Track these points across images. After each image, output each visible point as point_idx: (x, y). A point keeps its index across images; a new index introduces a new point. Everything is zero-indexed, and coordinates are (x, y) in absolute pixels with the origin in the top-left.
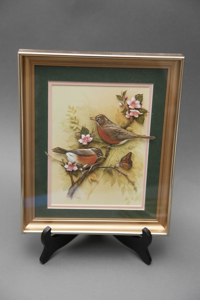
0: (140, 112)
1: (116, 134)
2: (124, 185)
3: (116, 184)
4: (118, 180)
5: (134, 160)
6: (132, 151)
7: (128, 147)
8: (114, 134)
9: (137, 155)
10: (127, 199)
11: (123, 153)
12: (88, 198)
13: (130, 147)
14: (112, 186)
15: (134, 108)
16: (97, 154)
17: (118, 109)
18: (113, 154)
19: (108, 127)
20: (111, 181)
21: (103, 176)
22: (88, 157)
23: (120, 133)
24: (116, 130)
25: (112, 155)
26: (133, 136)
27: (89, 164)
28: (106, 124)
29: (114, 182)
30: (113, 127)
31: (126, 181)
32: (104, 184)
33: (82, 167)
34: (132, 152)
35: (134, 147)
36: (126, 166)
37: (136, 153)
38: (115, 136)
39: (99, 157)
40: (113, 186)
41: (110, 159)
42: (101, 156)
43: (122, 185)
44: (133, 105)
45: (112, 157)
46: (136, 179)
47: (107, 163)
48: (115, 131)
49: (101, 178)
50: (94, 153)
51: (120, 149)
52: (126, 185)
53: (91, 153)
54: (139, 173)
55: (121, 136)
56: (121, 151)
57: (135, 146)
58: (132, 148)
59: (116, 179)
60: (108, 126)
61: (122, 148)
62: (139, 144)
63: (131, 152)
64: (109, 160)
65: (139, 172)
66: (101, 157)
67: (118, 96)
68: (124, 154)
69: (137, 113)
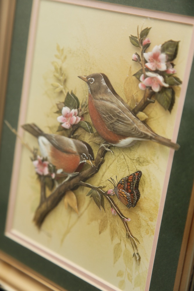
0: (165, 82)
1: (112, 119)
2: (119, 241)
3: (107, 232)
4: (110, 225)
5: (143, 191)
6: (142, 169)
7: (136, 156)
8: (110, 117)
9: (150, 180)
10: (120, 274)
11: (126, 168)
12: (62, 241)
13: (141, 160)
14: (100, 233)
15: (154, 69)
16: (81, 154)
17: (131, 67)
18: (111, 164)
19: (102, 99)
20: (99, 221)
21: (88, 205)
22: (65, 155)
23: (120, 119)
24: (115, 109)
25: (108, 165)
26: (142, 133)
27: (65, 170)
28: (100, 94)
29: (105, 227)
30: (112, 102)
31: (124, 233)
32: (89, 224)
33: (55, 170)
34: (143, 173)
35: (148, 162)
36: (124, 196)
37: (149, 175)
38: (111, 124)
39: (82, 160)
40: (102, 234)
41: (105, 173)
42: (86, 159)
43: (117, 240)
44: (155, 61)
45: (108, 171)
46: (141, 236)
47: (99, 181)
48: (111, 111)
49: (86, 209)
50: (74, 149)
51: (122, 157)
52: (122, 242)
53: (70, 148)
54: (148, 225)
55: (120, 127)
56: (124, 163)
57: (149, 159)
58: (144, 162)
59: (109, 221)
60: (104, 98)
61: (126, 157)
62: (158, 158)
63: (141, 171)
64: (103, 176)
65: (150, 223)
66: (85, 161)
67: (132, 38)
68: (127, 171)
69: (158, 81)
